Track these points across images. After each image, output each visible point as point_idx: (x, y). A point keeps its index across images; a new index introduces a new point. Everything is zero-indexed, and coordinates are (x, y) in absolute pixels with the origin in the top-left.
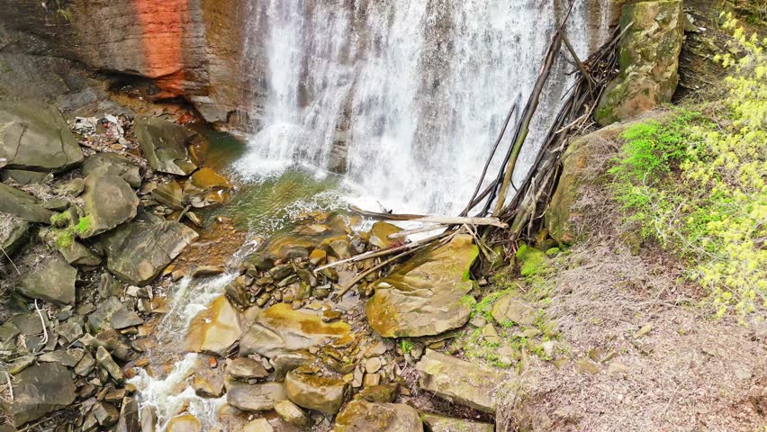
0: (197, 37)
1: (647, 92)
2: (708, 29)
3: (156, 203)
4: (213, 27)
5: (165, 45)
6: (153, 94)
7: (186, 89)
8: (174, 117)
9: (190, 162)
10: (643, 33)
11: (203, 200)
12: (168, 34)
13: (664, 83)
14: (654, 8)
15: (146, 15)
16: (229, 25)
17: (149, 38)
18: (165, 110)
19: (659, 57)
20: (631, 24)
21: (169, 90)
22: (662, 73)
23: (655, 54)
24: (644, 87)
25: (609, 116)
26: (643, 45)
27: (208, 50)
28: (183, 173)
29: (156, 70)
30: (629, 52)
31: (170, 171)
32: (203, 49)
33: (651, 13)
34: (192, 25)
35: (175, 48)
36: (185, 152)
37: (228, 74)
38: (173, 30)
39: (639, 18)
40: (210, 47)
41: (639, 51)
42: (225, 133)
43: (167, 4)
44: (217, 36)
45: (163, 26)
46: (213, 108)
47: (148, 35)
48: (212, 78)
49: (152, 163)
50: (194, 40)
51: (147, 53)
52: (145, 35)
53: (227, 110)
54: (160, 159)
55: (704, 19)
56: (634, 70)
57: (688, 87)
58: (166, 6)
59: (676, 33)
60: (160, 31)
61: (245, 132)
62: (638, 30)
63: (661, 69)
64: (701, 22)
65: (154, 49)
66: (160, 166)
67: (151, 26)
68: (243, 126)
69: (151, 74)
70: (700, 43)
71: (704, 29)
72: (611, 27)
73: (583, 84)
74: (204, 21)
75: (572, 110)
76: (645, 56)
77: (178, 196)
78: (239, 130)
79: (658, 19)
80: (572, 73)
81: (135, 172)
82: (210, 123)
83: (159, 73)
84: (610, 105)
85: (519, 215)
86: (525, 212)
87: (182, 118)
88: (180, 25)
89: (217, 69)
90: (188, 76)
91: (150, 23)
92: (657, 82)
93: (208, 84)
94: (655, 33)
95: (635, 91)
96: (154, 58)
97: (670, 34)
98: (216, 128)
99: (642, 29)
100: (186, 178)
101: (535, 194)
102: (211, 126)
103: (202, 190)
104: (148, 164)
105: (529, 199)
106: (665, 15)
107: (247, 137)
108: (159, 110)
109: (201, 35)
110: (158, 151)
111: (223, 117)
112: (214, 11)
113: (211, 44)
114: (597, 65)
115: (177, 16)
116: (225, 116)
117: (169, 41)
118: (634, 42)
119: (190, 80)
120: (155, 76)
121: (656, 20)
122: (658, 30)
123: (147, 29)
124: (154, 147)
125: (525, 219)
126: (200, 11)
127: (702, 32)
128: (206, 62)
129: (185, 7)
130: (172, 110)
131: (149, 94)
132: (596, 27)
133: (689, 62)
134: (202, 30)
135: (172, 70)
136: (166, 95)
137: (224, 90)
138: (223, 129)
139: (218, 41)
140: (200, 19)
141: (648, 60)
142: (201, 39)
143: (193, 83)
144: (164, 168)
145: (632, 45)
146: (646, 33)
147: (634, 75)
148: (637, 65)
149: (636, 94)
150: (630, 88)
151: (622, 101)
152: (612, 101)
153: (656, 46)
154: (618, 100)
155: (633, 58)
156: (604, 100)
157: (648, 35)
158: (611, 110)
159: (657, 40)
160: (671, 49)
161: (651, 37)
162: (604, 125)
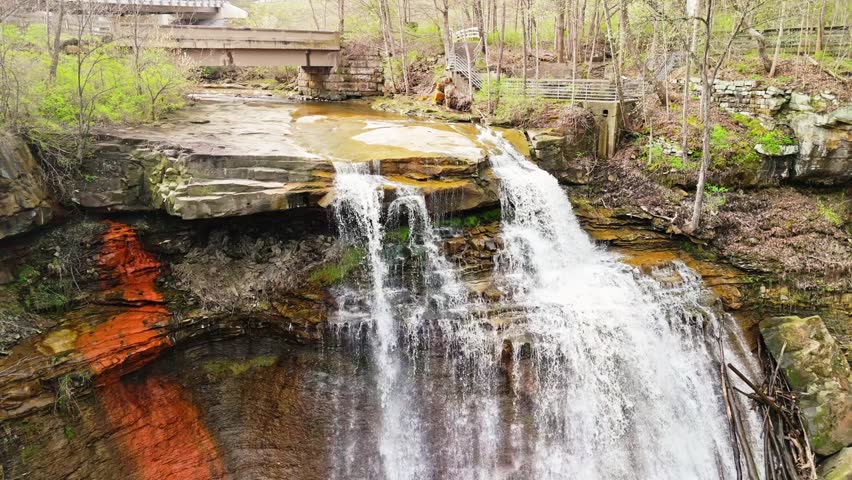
10: (805, 352)
14: (802, 328)
19: (836, 373)
20: (784, 346)
23: (831, 370)
24: (849, 403)
25: (828, 443)
26: (810, 363)
30: (797, 374)
33: (803, 333)
39: (790, 338)
41: (809, 370)
43: (185, 458)
56: (819, 389)
58: (185, 462)
62: (795, 350)
63: (845, 382)
76: (819, 371)
79: (812, 336)
84: (822, 431)
94: (820, 350)
95: (840, 410)
97: (833, 348)
99: (799, 349)
106: (815, 331)
112: (263, 447)
115: (205, 471)
118: (799, 363)
121: (811, 338)
122: (821, 347)
129: (214, 453)
141: (826, 376)
145: (798, 365)
146: (809, 351)
147: (829, 394)
148: (818, 384)
149: (844, 412)
150: (834, 408)
151: (833, 424)
152: (821, 426)
153: (828, 361)
154: (828, 424)
155: (807, 378)
156: (812, 427)
157: (811, 354)
158: (827, 436)
159: (827, 355)
160: (840, 361)
161: (816, 355)
162: (826, 454)
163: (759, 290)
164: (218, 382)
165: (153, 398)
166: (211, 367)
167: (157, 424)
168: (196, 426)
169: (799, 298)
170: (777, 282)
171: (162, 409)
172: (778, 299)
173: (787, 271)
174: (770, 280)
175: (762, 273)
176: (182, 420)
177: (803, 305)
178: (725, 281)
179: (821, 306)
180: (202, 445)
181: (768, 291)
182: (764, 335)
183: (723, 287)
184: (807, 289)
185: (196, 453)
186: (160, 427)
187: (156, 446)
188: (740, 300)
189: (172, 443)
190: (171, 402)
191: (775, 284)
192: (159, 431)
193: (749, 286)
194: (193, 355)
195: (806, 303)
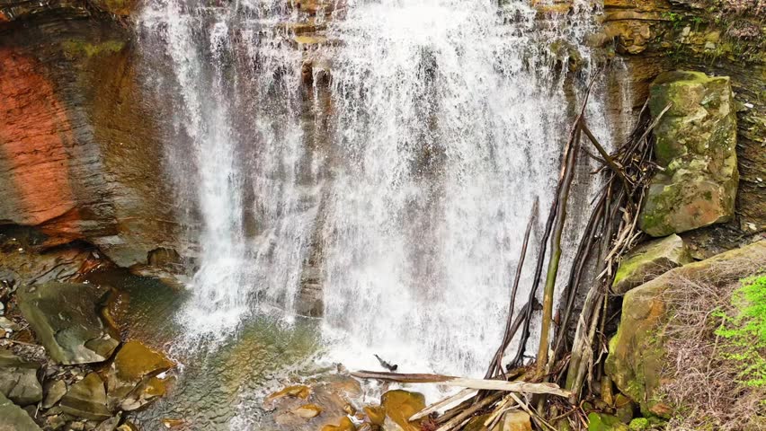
0: (91, 162)
1: (708, 195)
2: (755, 105)
3: (69, 418)
4: (111, 149)
5: (48, 180)
6: (38, 243)
7: (86, 231)
8: (73, 266)
9: (108, 337)
10: (686, 121)
11: (137, 399)
12: (47, 165)
13: (728, 183)
14: (697, 90)
15: (11, 144)
16: (134, 144)
17: (21, 174)
18: (57, 261)
19: (712, 151)
20: (666, 109)
21: (60, 235)
22: (720, 169)
23: (707, 146)
24: (703, 189)
25: (659, 225)
26: (687, 134)
27: (108, 177)
28: (101, 359)
29: (38, 215)
30: (669, 143)
31: (81, 360)
32: (100, 178)
33: (694, 96)
34: (81, 148)
35: (60, 181)
36: (96, 324)
37: (141, 204)
38: (54, 158)
39: (677, 100)
40: (111, 173)
41: (682, 141)
42: (147, 278)
43: (39, 125)
44: (118, 159)
45: (39, 156)
46: (126, 248)
47: (19, 170)
48: (120, 213)
49: (54, 353)
50: (86, 168)
51: (20, 195)
52: (13, 172)
53: (147, 250)
54: (64, 348)
55: (746, 92)
56: (682, 166)
57: (748, 179)
58: (40, 129)
59: (730, 120)
60: (35, 163)
61: (176, 272)
62: (677, 116)
63: (717, 164)
64: (743, 95)
65: (30, 188)
66: (66, 358)
67: (22, 157)
68: (170, 266)
69: (31, 221)
70: (751, 124)
71: (751, 106)
72: (634, 109)
73: (616, 184)
74: (97, 140)
75: (606, 216)
76: (693, 147)
77: (100, 398)
78: (166, 271)
79: (704, 103)
80: (598, 170)
81: (31, 379)
82: (125, 268)
83: (42, 217)
84: (659, 211)
85: (573, 366)
86: (579, 360)
87: (84, 265)
88: (63, 150)
89: (126, 199)
90: (84, 213)
91: (19, 154)
92: (720, 183)
93: (115, 222)
94: (703, 121)
95: (690, 194)
96: (32, 199)
97: (723, 121)
98: (135, 273)
99: (683, 115)
100: (106, 364)
101: (588, 333)
102: (128, 272)
103: (134, 385)
104: (47, 352)
105: (581, 343)
106: (712, 97)
107: (180, 279)
108: (51, 261)
109: (95, 158)
110: (60, 335)
111: (143, 258)
112: (109, 126)
113: (112, 169)
114: (630, 159)
115: (57, 139)
116: (145, 258)
117: (50, 174)
118: (675, 131)
119: (87, 219)
120: (38, 223)
121: (702, 105)
122: (707, 118)
123: (16, 162)
124: (52, 332)
125: (581, 370)
126: (89, 128)
127: (749, 109)
128: (109, 194)
129: (67, 125)
130: (68, 258)
131: (32, 244)
132: (618, 111)
133: (744, 149)
134: (95, 153)
135: (60, 211)
136: (56, 242)
137: (140, 226)
138: (145, 273)
139: (119, 164)
140: (90, 138)
141: (697, 153)
142: (96, 165)
143: (94, 223)
144: (73, 358)
145: (672, 134)
146: (690, 120)
147: (686, 175)
148: (684, 159)
149: (693, 198)
150: (684, 191)
151: (675, 207)
152: (660, 206)
153: (707, 136)
154: (670, 206)
155: (676, 150)
156: (649, 205)
157: (693, 123)
158: (662, 217)
159: (709, 129)
160: (726, 138)
161: (698, 126)
162: (654, 235)
163: (682, 31)
164: (75, 60)
165: (5, 69)
166: (69, 45)
167: (9, 92)
168: (50, 98)
169: (728, 49)
170: (708, 23)
171: (13, 80)
172: (702, 46)
173: (725, 11)
174: (699, 20)
175: (690, 9)
176: (35, 92)
177: (732, 58)
178: (636, 15)
179: (753, 63)
180: (57, 117)
181: (691, 34)
182: (651, 92)
183: (631, 23)
184: (743, 38)
185: (49, 123)
186: (11, 95)
187: (8, 112)
188: (647, 42)
189: (25, 111)
190: (24, 74)
191: (703, 26)
192: (11, 99)
193: (669, 24)
194: (50, 31)
195: (735, 56)
